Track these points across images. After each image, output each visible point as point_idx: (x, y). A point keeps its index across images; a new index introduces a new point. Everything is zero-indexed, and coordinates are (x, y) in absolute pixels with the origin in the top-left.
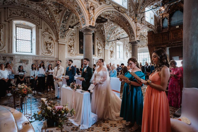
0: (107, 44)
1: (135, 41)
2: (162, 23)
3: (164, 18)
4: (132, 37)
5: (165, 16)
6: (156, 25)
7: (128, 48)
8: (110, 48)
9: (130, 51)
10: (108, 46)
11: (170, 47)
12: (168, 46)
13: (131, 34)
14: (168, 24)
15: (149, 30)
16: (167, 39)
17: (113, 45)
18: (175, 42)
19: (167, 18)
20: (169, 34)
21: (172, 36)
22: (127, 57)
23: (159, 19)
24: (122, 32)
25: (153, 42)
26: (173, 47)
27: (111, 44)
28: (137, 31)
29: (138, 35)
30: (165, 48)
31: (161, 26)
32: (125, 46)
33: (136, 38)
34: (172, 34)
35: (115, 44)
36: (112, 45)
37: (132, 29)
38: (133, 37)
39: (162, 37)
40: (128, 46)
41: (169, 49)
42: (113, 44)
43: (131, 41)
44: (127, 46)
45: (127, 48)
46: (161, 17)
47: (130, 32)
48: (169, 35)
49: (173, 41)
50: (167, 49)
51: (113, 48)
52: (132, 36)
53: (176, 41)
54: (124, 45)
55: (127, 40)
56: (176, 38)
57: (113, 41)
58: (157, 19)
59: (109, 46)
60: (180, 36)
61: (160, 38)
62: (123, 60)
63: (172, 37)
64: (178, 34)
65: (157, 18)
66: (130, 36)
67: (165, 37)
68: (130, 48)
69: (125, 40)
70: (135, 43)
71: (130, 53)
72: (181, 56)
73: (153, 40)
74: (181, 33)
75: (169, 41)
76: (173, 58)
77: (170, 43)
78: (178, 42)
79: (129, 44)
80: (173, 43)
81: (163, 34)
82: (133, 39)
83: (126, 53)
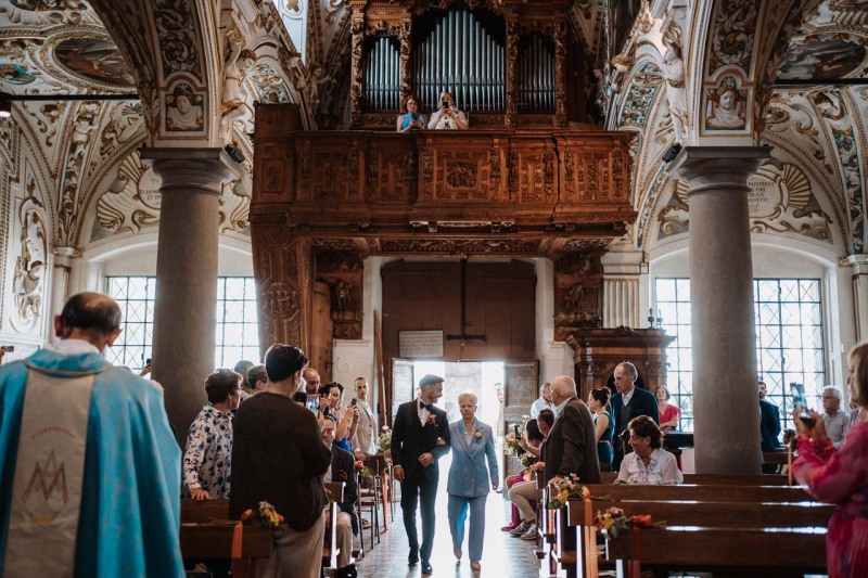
2: (364, 64)
3: (378, 32)
4: (184, 102)
5: (385, 24)
6: (313, 68)
7: (44, 215)
9: (55, 246)
11: (388, 259)
12: (386, 249)
13: (167, 71)
14: (406, 85)
15: (274, 96)
16: (399, 190)
18: (452, 223)
19: (395, 42)
20: (416, 157)
21: (441, 172)
23: (337, 28)
24: (21, 43)
25: (299, 197)
28: (227, 59)
29: (231, 97)
30: (355, 260)
31: (354, 83)
32: (18, 190)
33: (214, 119)
34: (440, 163)
37: (198, 30)
38: (194, 103)
39: (367, 167)
41: (385, 271)
43: (160, 144)
44: (36, 193)
45: (36, 219)
46: (358, 16)
47: (170, 54)
48: (415, 166)
49: (444, 212)
50: (370, 264)
52: (178, 92)
53: (461, 217)
54: (9, 180)
56: (466, 194)
58: (324, 24)
60: (487, 183)
61: (356, 171)
63: (435, 182)
64: (475, 172)
65: (323, 15)
66: (154, 84)
67: (391, 174)
68: (57, 218)
69: (21, 131)
70: (203, 166)
71: (56, 266)
72: (457, 332)
73: (295, 181)
74: (496, 168)
75: (415, 211)
76: (407, 338)
77: (426, 223)
78: (473, 223)
79: (57, 181)
80: (441, 230)
81: (374, 144)
82: (190, 129)
83: (24, 261)
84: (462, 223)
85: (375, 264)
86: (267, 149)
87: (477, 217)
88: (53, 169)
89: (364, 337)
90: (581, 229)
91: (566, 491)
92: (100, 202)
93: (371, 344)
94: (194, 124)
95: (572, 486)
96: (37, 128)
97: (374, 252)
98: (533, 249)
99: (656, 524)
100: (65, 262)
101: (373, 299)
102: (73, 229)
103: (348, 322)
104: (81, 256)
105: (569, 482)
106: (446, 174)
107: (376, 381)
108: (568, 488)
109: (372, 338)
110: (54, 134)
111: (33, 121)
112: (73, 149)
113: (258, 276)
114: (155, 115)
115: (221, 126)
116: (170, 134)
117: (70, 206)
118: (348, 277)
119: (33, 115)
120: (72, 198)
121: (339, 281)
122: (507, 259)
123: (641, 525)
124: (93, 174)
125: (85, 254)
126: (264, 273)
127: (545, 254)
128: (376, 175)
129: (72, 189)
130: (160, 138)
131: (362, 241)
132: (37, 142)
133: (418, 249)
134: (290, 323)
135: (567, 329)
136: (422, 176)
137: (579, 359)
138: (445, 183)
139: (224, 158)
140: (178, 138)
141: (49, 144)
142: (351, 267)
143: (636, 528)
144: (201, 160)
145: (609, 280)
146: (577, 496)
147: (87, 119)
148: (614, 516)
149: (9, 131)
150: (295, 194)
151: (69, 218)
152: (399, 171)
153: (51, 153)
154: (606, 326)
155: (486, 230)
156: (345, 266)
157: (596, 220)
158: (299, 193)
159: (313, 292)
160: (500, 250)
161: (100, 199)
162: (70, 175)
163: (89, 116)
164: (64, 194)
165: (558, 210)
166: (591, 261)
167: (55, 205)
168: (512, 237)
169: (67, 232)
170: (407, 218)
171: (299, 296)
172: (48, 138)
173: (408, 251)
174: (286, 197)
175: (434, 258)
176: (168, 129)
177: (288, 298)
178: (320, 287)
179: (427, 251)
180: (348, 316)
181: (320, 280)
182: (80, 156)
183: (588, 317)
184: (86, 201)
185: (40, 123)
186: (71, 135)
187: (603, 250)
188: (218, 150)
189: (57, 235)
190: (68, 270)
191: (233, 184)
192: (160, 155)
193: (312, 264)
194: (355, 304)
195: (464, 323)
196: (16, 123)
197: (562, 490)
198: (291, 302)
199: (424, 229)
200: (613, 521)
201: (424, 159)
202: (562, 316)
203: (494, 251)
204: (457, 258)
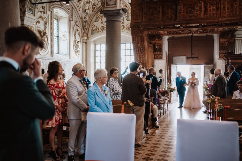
0: (30, 9)
1: (118, 8)
7: (79, 29)
8: (38, 22)
9: (82, 37)
10: (32, 16)
11: (170, 36)
12: (169, 34)
16: (172, 16)
17: (45, 15)
18: (187, 25)
20: (176, 6)
21: (184, 11)
22: (77, 51)
26: (176, 36)
27: (41, 12)
30: (160, 37)
32: (73, 23)
33: (118, 1)
34: (183, 8)
35: (49, 13)
36: (43, 16)
39: (162, 10)
40: (80, 26)
41: (169, 40)
42: (44, 13)
43: (105, 9)
44: (77, 24)
45: (77, 30)
48: (176, 9)
49: (185, 22)
51: (46, 23)
53: (190, 23)
54: (70, 21)
55: (78, 9)
57: (44, 5)
59: (35, 18)
60: (198, 13)
61: (159, 12)
62: (68, 58)
63: (182, 13)
64: (194, 10)
67: (169, 12)
68: (82, 30)
69: (73, 8)
70: (116, 14)
71: (83, 42)
72: (190, 56)
73: (142, 16)
74: (200, 8)
75: (176, 22)
76: (176, 59)
77: (180, 26)
78: (193, 25)
79: (82, 20)
80: (184, 27)
81: (164, 4)
82: (112, 5)
83: (75, 41)
84: (190, 25)
85: (166, 38)
86: (135, 7)
87: (195, 23)
88: (81, 17)
89: (163, 58)
90: (227, 25)
91: (210, 100)
92: (93, 25)
93: (165, 60)
94: (113, 3)
95: (212, 99)
96: (76, 6)
97: (165, 34)
98: (213, 31)
99: (231, 108)
100: (85, 41)
101: (165, 47)
102: (86, 32)
103: (158, 55)
104: (89, 39)
105: (212, 97)
106: (185, 11)
107: (167, 71)
108: (211, 99)
109: (165, 59)
110: (80, 7)
111: (75, 5)
112: (85, 11)
113: (133, 43)
114: (103, 2)
115: (120, 3)
116: (108, 6)
117: (85, 26)
118: (158, 42)
119: (75, 3)
120: (86, 24)
121: (156, 43)
122: (205, 35)
123: (227, 108)
124: (91, 17)
125: (90, 39)
126: (135, 42)
127: (217, 33)
128: (165, 13)
129: (85, 22)
130: (105, 8)
131: (161, 32)
132: (77, 10)
133: (177, 33)
134: (142, 55)
135: (223, 55)
136: (178, 12)
137: (227, 64)
138: (185, 14)
139: (121, 12)
140: (109, 7)
141: (79, 10)
142: (159, 39)
143: (225, 109)
144: (116, 13)
145: (237, 40)
146: (214, 101)
147: (88, 3)
148: (219, 106)
149: (70, 8)
150: (142, 20)
151: (85, 29)
152: (172, 11)
153: (80, 13)
154: (236, 53)
155: (198, 27)
156: (157, 39)
157: (232, 22)
158: (144, 19)
159: (148, 47)
160: (203, 32)
161: (93, 24)
162: (85, 18)
163: (89, 2)
164: (84, 23)
165: (220, 19)
166: (231, 34)
167: (82, 26)
168: (206, 28)
169: (85, 33)
170: (174, 25)
171: (144, 48)
172: (79, 9)
173: (175, 34)
174: (140, 21)
175: (183, 35)
176: (107, 5)
177: (141, 48)
178: (150, 45)
179: (181, 33)
180: (158, 53)
181: (150, 43)
182: (87, 13)
183: (230, 51)
184: (89, 25)
185: (77, 5)
186: (84, 7)
187: (235, 31)
188: (120, 10)
189: (83, 34)
190: (86, 43)
191: (126, 18)
192: (105, 12)
193: (148, 39)
194: (160, 50)
195: (192, 54)
196: (71, 6)
197: (210, 99)
198: (142, 49)
199: (179, 27)
200: (219, 107)
201: (179, 7)
202: (222, 51)
203: (200, 32)
204: (190, 35)
